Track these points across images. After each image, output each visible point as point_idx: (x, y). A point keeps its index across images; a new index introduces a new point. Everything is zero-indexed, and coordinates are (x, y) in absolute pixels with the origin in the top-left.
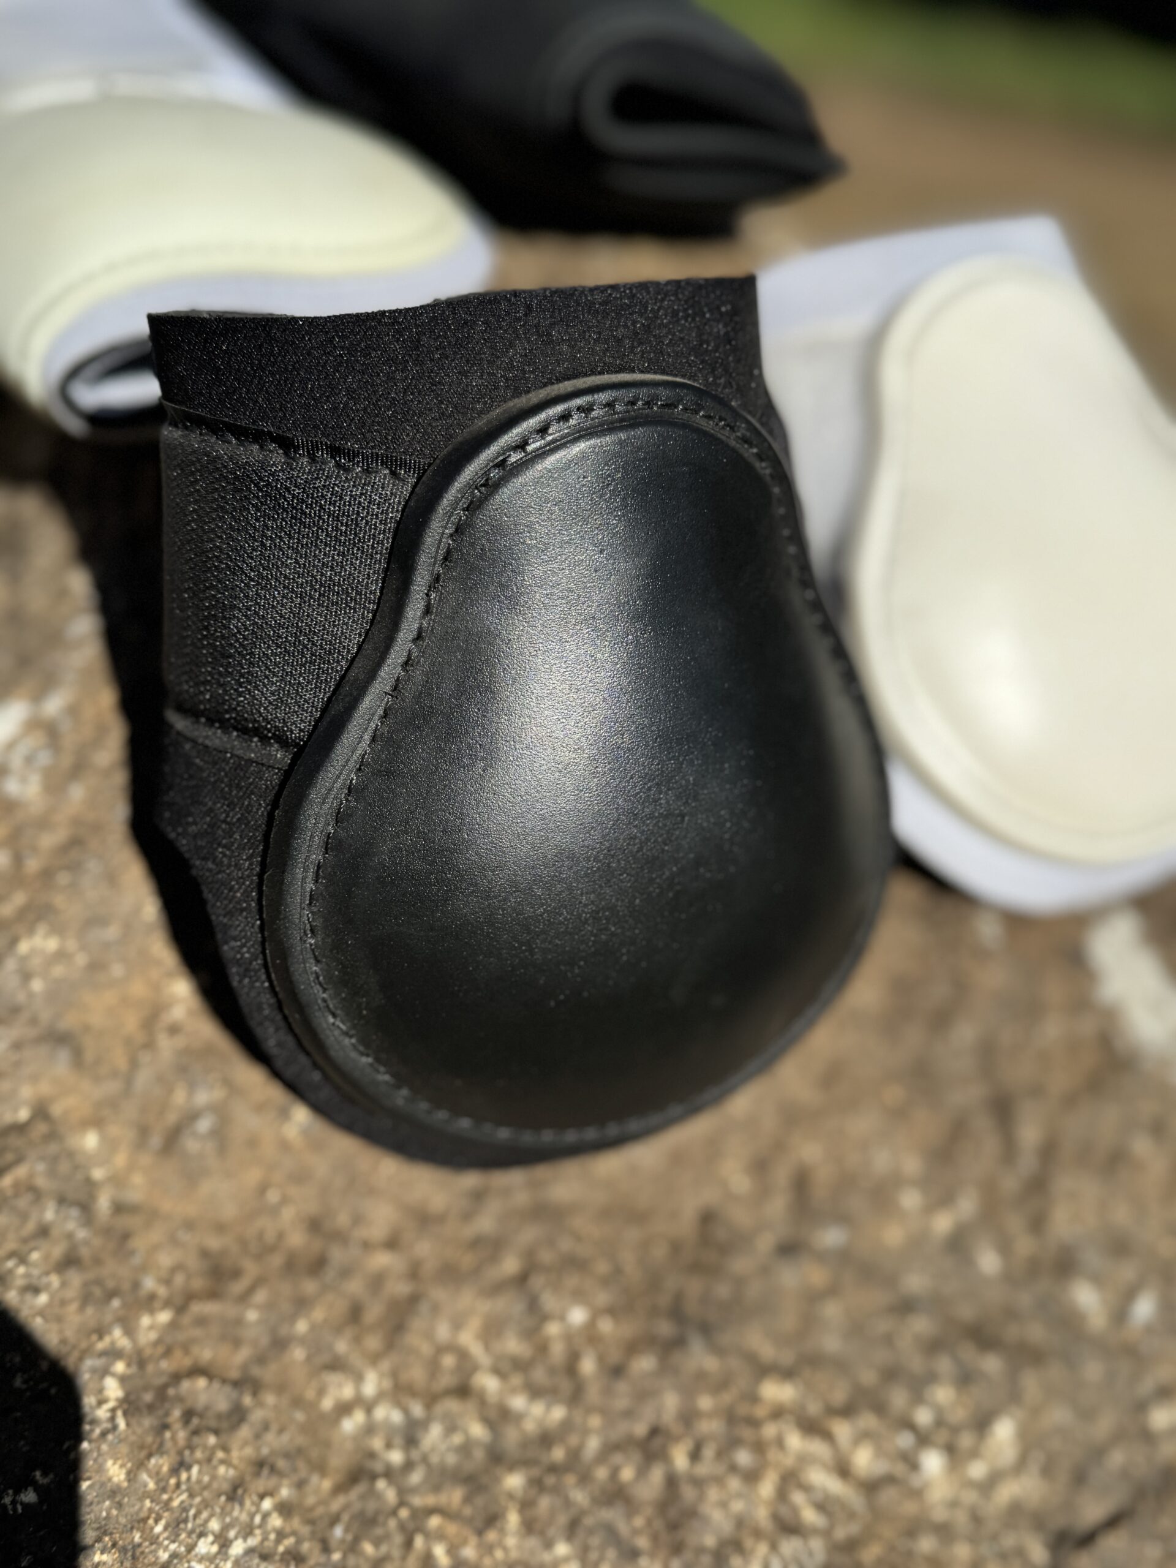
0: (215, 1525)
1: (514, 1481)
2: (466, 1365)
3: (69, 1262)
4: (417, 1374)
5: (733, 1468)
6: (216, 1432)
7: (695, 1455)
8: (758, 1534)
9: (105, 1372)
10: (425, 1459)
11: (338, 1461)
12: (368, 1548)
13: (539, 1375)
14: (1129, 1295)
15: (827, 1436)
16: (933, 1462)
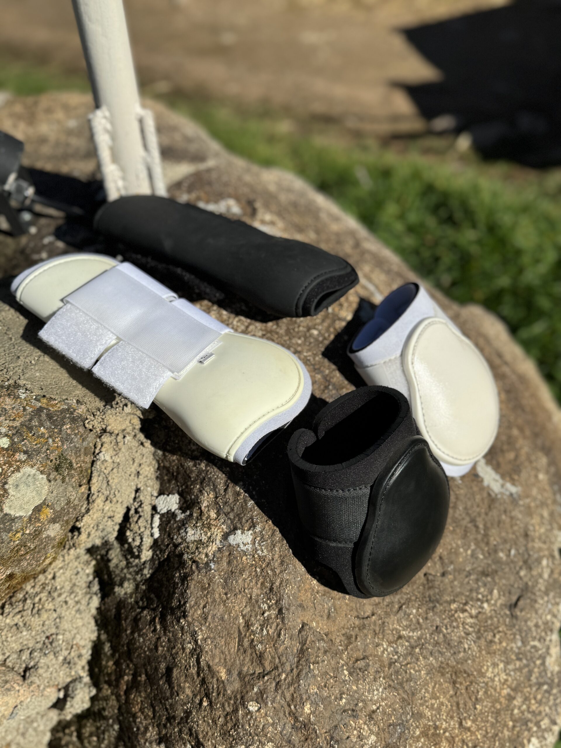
0: (375, 688)
1: (417, 650)
2: (398, 632)
3: (325, 652)
4: (391, 638)
5: (454, 627)
6: (366, 670)
7: (447, 629)
8: (463, 638)
9: (343, 670)
10: (401, 655)
11: (386, 663)
12: (400, 677)
13: (413, 627)
14: (509, 551)
15: (466, 611)
16: (485, 605)
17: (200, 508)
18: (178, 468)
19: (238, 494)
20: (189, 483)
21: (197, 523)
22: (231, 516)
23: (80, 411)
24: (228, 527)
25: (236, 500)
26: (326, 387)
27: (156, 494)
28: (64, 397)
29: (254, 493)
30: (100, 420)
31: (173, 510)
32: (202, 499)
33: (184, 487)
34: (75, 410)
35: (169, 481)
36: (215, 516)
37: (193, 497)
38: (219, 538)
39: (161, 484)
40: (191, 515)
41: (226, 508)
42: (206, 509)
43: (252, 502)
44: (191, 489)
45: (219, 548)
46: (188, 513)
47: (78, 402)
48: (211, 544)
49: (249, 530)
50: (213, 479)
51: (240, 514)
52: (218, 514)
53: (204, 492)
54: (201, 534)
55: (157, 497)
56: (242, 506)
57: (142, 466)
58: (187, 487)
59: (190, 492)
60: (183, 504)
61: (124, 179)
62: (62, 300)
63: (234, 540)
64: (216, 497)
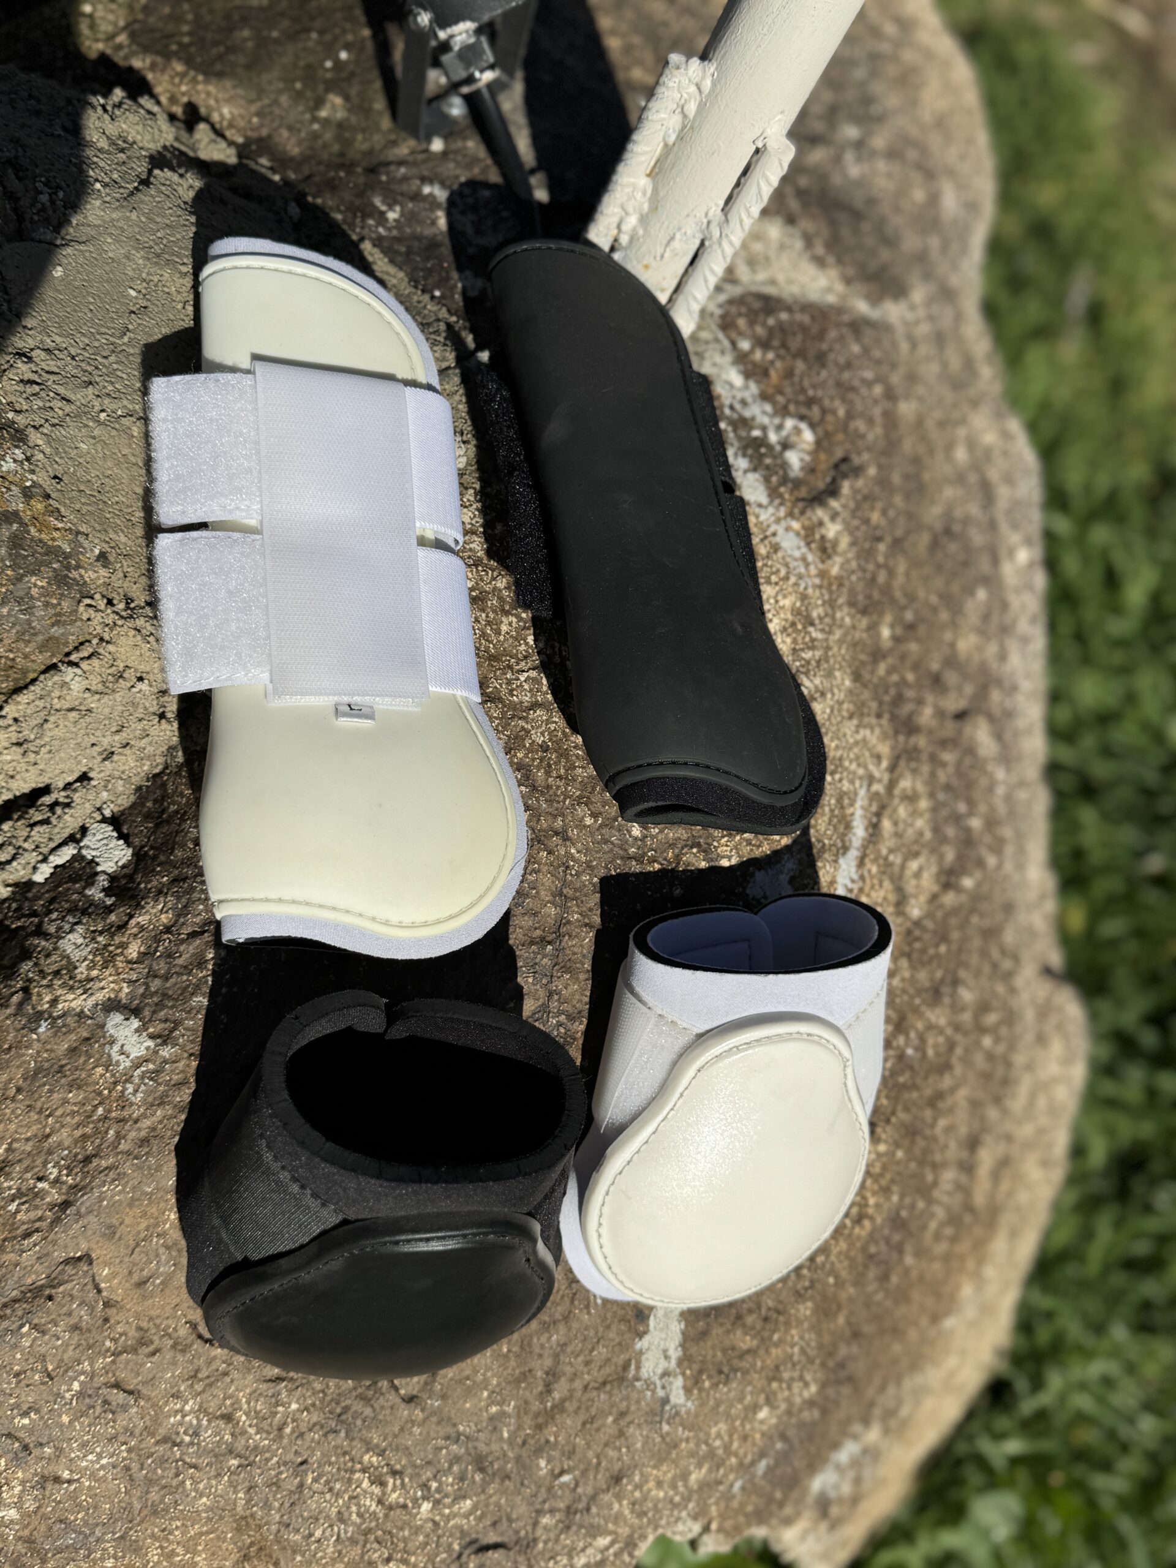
0: (98, 1450)
1: (234, 1462)
2: (236, 1408)
3: (76, 1328)
4: (212, 1407)
5: (331, 1490)
6: (113, 1413)
7: (315, 1480)
8: (328, 1517)
9: (75, 1379)
10: (198, 1444)
11: (162, 1431)
12: (159, 1471)
13: (265, 1425)
14: (562, 1472)
15: (383, 1484)
16: (426, 1506)
17: (131, 916)
18: (177, 812)
19: (201, 964)
20: (162, 858)
21: (101, 933)
22: (154, 985)
23: (89, 576)
24: (131, 996)
25: (187, 969)
26: (543, 941)
27: (107, 813)
28: (83, 528)
29: (224, 990)
30: (110, 622)
31: (99, 869)
32: (148, 907)
33: (151, 852)
34: (78, 567)
35: (147, 817)
36: (135, 955)
37: (143, 886)
38: (100, 996)
39: (133, 806)
40: (109, 910)
41: (162, 964)
42: (135, 930)
43: (205, 1002)
44: (154, 870)
45: (82, 1011)
46: (109, 901)
47: (103, 557)
48: (80, 991)
49: (152, 1037)
50: (196, 895)
51: (169, 997)
52: (143, 956)
53: (162, 899)
54: (85, 959)
55: (104, 820)
56: (185, 989)
57: (127, 751)
58: (155, 858)
59: (150, 872)
60: (125, 876)
61: (644, 220)
62: (256, 357)
63: (116, 1026)
64: (168, 930)
